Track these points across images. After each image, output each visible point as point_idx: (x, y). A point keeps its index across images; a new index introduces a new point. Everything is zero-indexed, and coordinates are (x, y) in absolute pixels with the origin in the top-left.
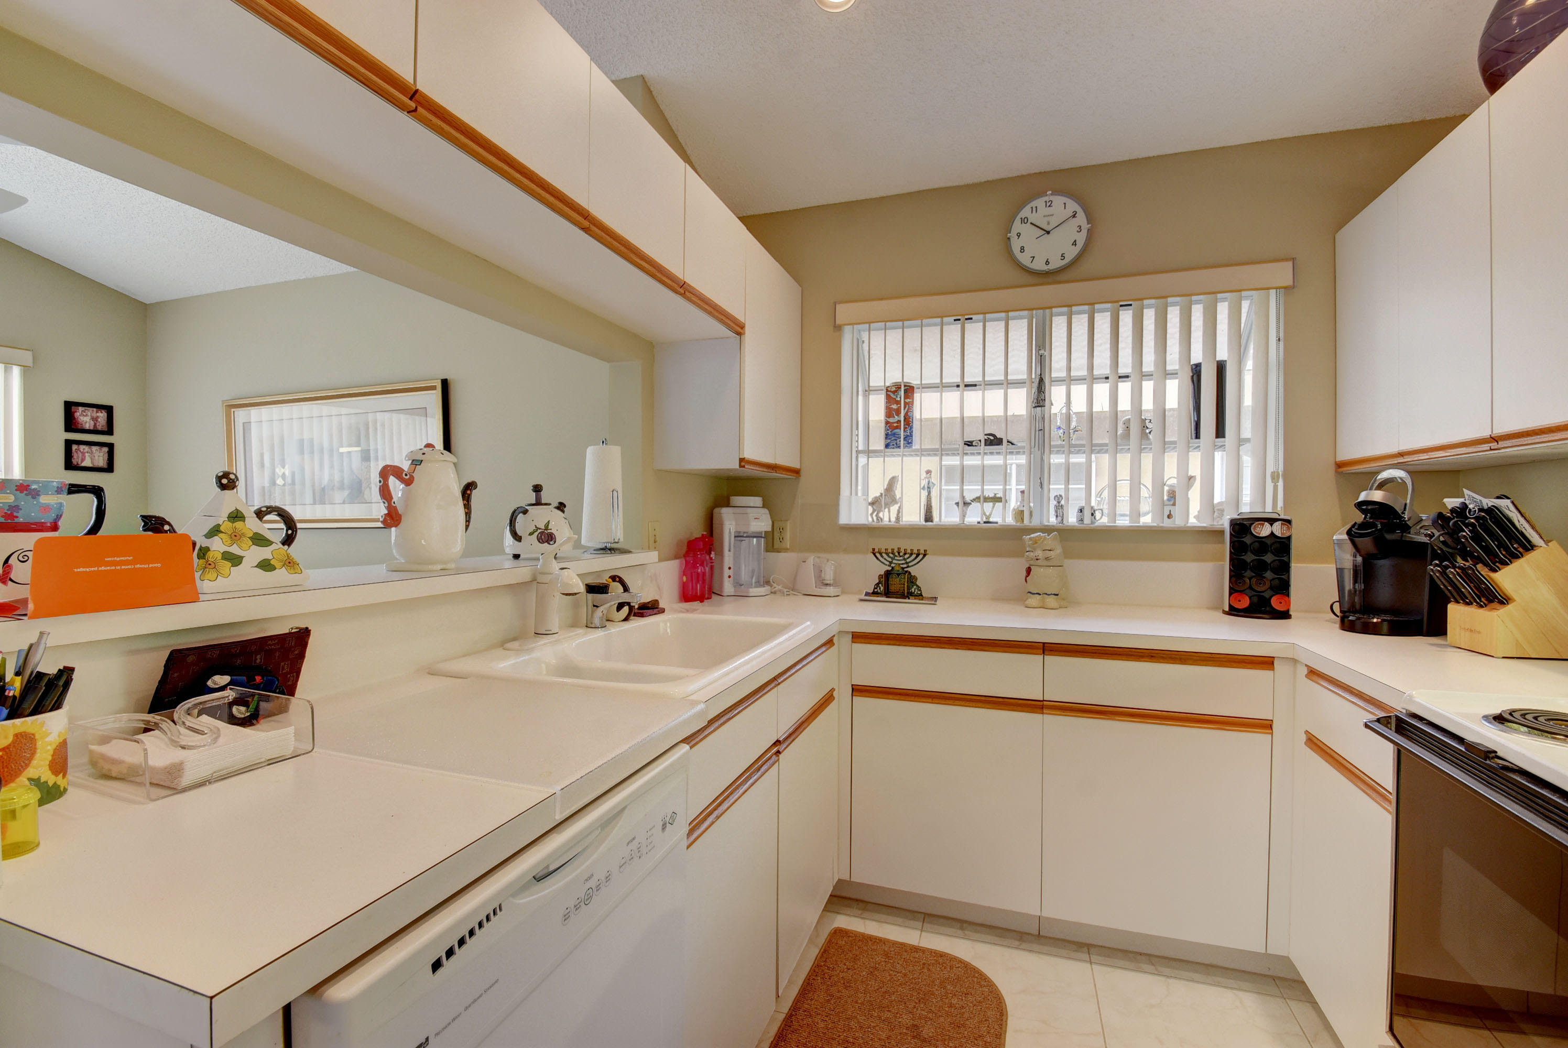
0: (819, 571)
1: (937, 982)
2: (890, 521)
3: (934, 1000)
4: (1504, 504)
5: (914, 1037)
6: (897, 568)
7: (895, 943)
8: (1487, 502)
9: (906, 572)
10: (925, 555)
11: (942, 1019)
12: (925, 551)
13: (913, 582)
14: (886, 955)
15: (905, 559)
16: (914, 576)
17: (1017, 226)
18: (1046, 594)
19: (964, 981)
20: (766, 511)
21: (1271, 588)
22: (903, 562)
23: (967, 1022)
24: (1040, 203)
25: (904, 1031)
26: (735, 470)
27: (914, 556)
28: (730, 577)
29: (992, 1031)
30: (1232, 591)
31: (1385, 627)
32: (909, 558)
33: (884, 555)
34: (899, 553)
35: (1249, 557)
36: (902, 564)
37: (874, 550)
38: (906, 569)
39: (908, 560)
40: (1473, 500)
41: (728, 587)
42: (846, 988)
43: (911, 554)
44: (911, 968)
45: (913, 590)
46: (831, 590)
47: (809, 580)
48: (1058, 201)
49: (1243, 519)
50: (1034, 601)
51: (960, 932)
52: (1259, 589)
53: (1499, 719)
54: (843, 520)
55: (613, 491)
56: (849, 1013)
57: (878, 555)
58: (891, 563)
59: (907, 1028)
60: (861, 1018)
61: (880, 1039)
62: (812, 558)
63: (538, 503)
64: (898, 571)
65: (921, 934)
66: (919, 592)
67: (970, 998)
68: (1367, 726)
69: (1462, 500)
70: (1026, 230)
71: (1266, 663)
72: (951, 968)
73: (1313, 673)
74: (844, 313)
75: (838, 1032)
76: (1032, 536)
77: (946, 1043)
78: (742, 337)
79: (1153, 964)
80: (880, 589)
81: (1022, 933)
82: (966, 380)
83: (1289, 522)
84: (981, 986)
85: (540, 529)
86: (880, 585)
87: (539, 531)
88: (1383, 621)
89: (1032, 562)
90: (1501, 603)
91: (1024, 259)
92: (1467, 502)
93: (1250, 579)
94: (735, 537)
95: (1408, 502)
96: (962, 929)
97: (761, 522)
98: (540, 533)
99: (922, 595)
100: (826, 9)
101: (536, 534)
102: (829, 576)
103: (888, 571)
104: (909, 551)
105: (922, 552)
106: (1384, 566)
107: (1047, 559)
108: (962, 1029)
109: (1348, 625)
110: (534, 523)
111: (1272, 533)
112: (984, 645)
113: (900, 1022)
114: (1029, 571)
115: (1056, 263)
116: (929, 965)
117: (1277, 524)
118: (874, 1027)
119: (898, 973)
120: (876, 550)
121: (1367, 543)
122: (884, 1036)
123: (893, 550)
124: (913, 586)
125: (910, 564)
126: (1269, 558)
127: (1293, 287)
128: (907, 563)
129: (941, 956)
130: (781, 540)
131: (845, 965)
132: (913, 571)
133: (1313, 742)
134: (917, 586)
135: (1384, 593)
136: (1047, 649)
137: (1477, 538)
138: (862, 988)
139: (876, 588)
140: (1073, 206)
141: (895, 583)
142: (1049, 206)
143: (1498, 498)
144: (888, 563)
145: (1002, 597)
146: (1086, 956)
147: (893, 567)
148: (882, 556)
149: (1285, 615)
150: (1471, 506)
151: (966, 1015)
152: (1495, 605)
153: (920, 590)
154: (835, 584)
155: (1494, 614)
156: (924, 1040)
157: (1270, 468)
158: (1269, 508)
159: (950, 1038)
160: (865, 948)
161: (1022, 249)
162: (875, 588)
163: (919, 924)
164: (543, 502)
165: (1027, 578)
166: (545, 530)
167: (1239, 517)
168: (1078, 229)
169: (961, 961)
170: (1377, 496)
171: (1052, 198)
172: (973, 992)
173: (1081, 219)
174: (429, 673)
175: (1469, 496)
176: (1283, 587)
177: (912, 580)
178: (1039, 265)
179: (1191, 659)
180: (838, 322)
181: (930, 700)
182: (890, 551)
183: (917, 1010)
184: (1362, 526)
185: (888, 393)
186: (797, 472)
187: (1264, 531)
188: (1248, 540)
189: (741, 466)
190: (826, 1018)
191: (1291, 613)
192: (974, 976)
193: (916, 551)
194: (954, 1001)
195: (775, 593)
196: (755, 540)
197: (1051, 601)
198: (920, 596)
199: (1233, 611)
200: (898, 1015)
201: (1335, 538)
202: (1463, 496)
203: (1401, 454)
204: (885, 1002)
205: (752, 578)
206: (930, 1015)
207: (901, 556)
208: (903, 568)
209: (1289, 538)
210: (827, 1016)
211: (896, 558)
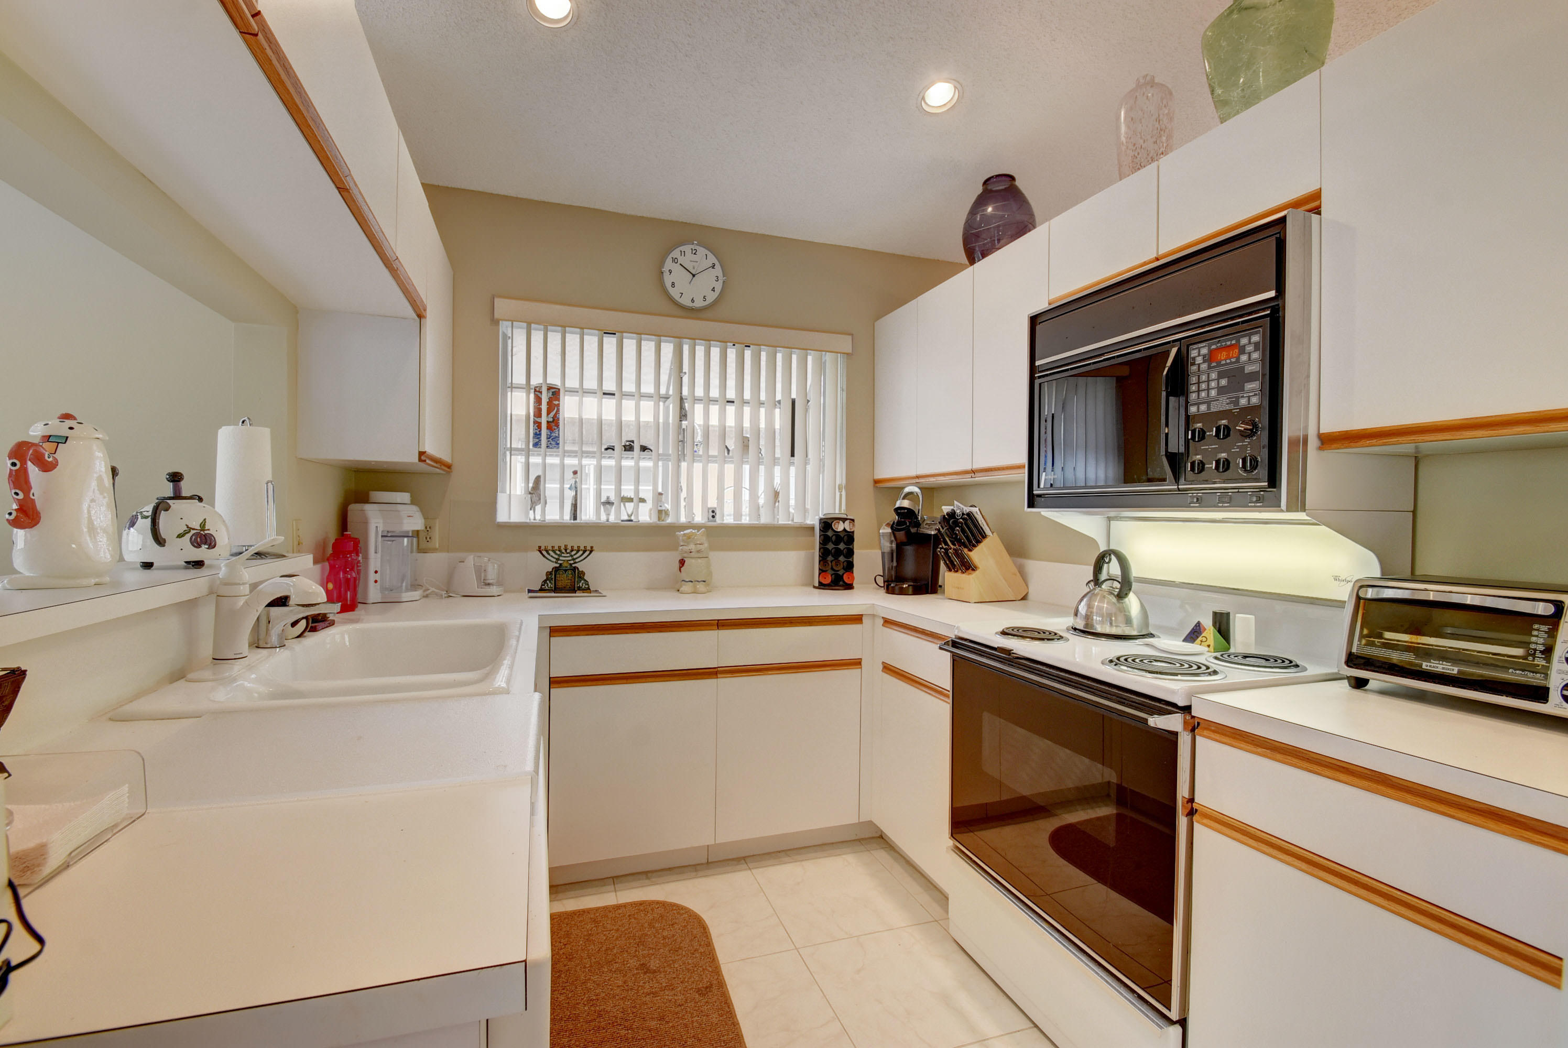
0: (480, 571)
1: (646, 925)
2: (535, 519)
3: (650, 940)
4: (974, 510)
5: (645, 973)
6: (565, 564)
7: (597, 909)
8: (967, 509)
9: (575, 567)
10: (591, 552)
11: (662, 951)
12: (592, 547)
13: (581, 577)
14: (594, 921)
15: (572, 556)
16: (582, 571)
17: (669, 264)
18: (698, 581)
19: (667, 916)
20: (414, 508)
21: (843, 568)
22: (570, 558)
23: (682, 945)
24: (687, 248)
25: (635, 972)
26: (412, 464)
27: (581, 553)
28: (376, 582)
29: (702, 943)
30: (821, 571)
31: (911, 589)
32: (575, 555)
33: (550, 552)
34: (566, 550)
35: (830, 546)
36: (570, 560)
37: (540, 547)
38: (573, 565)
39: (575, 557)
40: (959, 508)
41: (374, 593)
42: (570, 960)
43: (578, 551)
44: (620, 923)
45: (581, 584)
46: (494, 590)
47: (468, 579)
48: (702, 251)
49: (827, 518)
50: (686, 587)
51: (647, 881)
52: (837, 569)
53: (1004, 633)
54: (502, 517)
55: (267, 484)
56: (583, 978)
57: (544, 553)
58: (558, 559)
59: (637, 969)
60: (595, 978)
61: (618, 986)
62: (472, 556)
63: (177, 496)
64: (566, 567)
65: (616, 895)
66: (587, 586)
67: (676, 926)
68: (941, 648)
69: (952, 507)
70: (676, 268)
71: (857, 619)
72: (653, 910)
73: (887, 622)
74: (502, 305)
75: (580, 996)
76: (686, 532)
77: (672, 966)
78: (423, 320)
79: (789, 856)
80: (548, 585)
81: (694, 865)
82: (604, 388)
83: (853, 520)
84: (682, 915)
85: (194, 529)
86: (548, 582)
87: (193, 532)
88: (909, 586)
89: (685, 555)
90: (973, 570)
91: (674, 293)
92: (955, 509)
93: (831, 562)
94: (382, 536)
95: (920, 508)
96: (648, 878)
97: (413, 521)
98: (193, 535)
99: (589, 589)
100: (538, 20)
101: (188, 536)
102: (492, 576)
103: (556, 567)
104: (576, 548)
105: (589, 548)
106: (909, 550)
107: (698, 551)
108: (680, 951)
109: (890, 590)
110: (185, 522)
111: (845, 530)
112: (671, 627)
113: (629, 967)
114: (682, 562)
115: (699, 303)
116: (634, 915)
117: (847, 522)
118: (609, 980)
119: (611, 931)
120: (543, 548)
121: (901, 535)
122: (620, 983)
123: (559, 547)
124: (580, 581)
125: (577, 560)
126: (842, 546)
127: (852, 354)
128: (574, 559)
129: (641, 904)
130: (428, 539)
131: (560, 943)
132: (581, 566)
133: (888, 669)
134: (585, 580)
135: (910, 568)
136: (721, 624)
137: (963, 531)
138: (585, 955)
139: (544, 585)
140: (712, 259)
141: (564, 579)
142: (695, 254)
143: (971, 506)
144: (555, 560)
145: (654, 587)
146: (745, 866)
147: (561, 564)
148: (549, 554)
149: (849, 587)
150: (958, 511)
151: (679, 940)
152: (970, 571)
153: (588, 585)
154: (499, 584)
155: (971, 576)
156: (655, 972)
157: (838, 483)
158: (837, 511)
159: (674, 962)
160: (573, 923)
161: (673, 285)
162: (542, 585)
163: (611, 887)
164: (184, 494)
165: (682, 569)
166: (201, 530)
167: (824, 517)
168: (716, 278)
169: (658, 902)
170: (906, 504)
171: (697, 248)
172: (677, 921)
173: (718, 271)
174: (111, 719)
175: (957, 505)
176: (850, 567)
177: (581, 575)
178: (686, 301)
179: (815, 621)
180: (497, 316)
181: (625, 681)
182: (556, 548)
183: (639, 952)
184: (899, 523)
185: (537, 393)
186: (449, 466)
187: (840, 527)
188: (830, 533)
189: (420, 460)
190: (563, 991)
191: (854, 585)
192: (673, 910)
193: (582, 548)
194: (665, 933)
195: (427, 596)
196: (406, 539)
197: (701, 587)
198: (588, 590)
199: (822, 586)
200: (625, 962)
201: (881, 531)
202: (953, 505)
203: (918, 477)
204: (610, 958)
205: (402, 583)
206: (651, 951)
207: (567, 553)
208: (571, 564)
209: (853, 532)
210: (564, 989)
211: (563, 555)
